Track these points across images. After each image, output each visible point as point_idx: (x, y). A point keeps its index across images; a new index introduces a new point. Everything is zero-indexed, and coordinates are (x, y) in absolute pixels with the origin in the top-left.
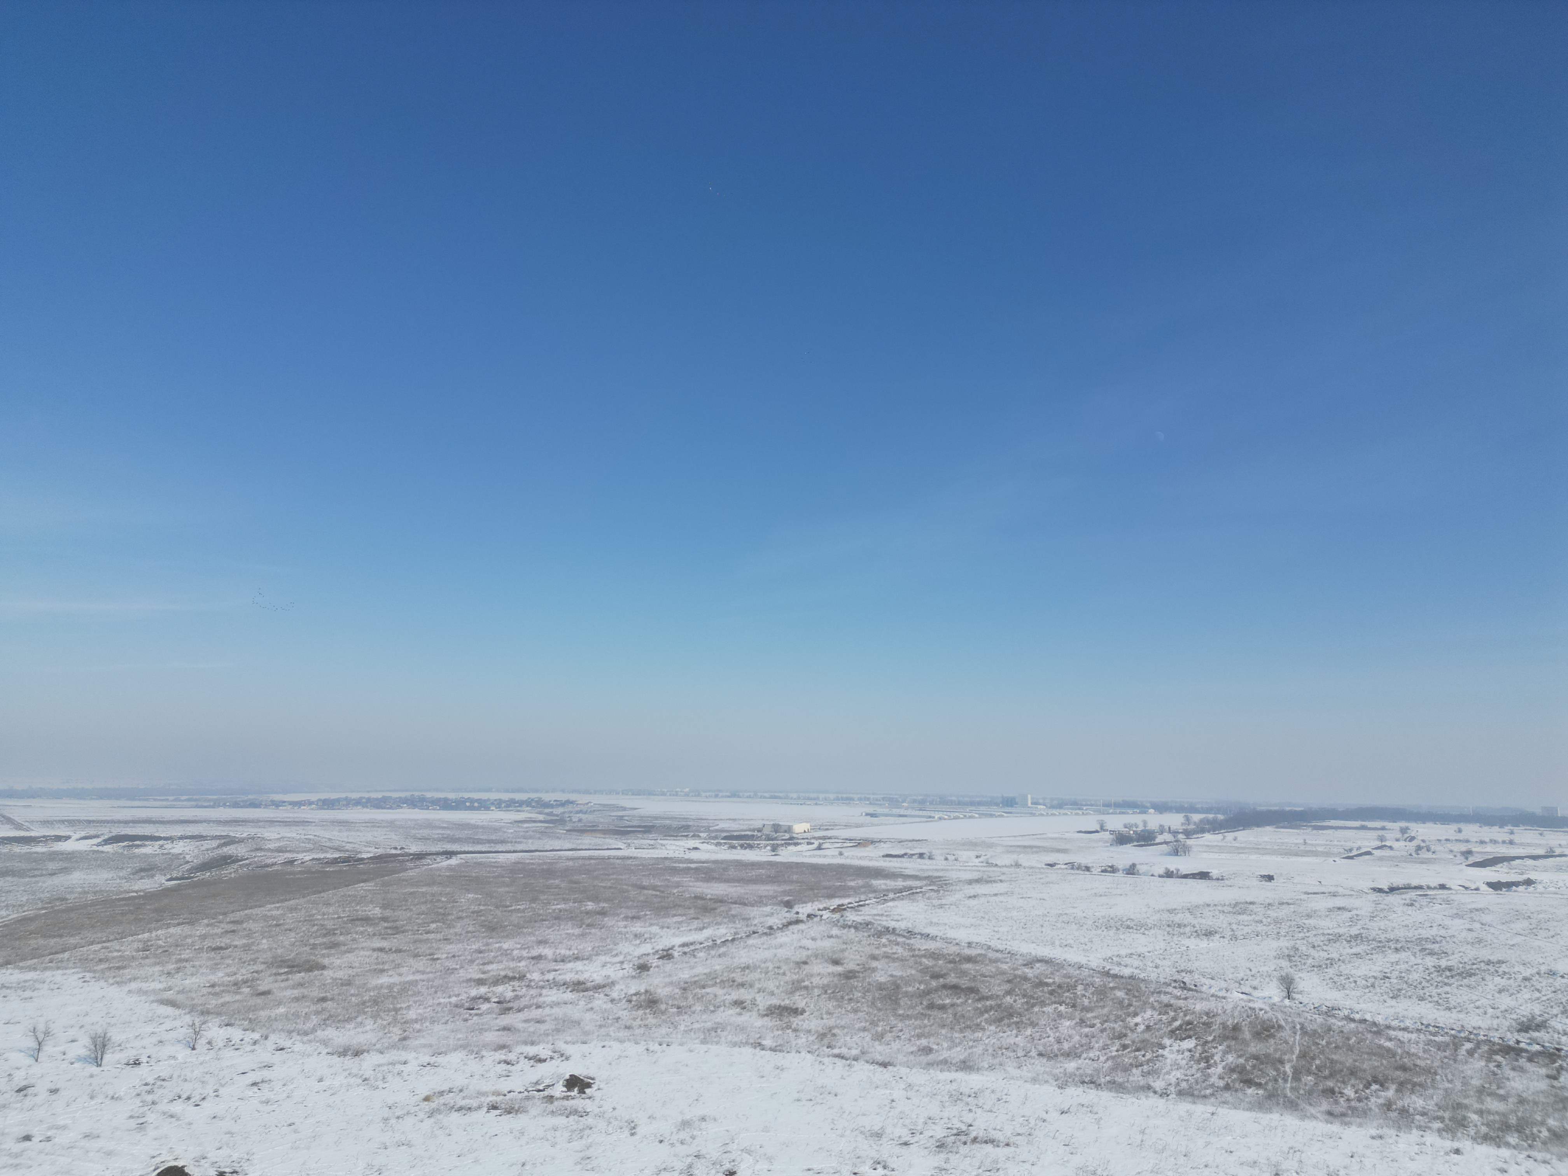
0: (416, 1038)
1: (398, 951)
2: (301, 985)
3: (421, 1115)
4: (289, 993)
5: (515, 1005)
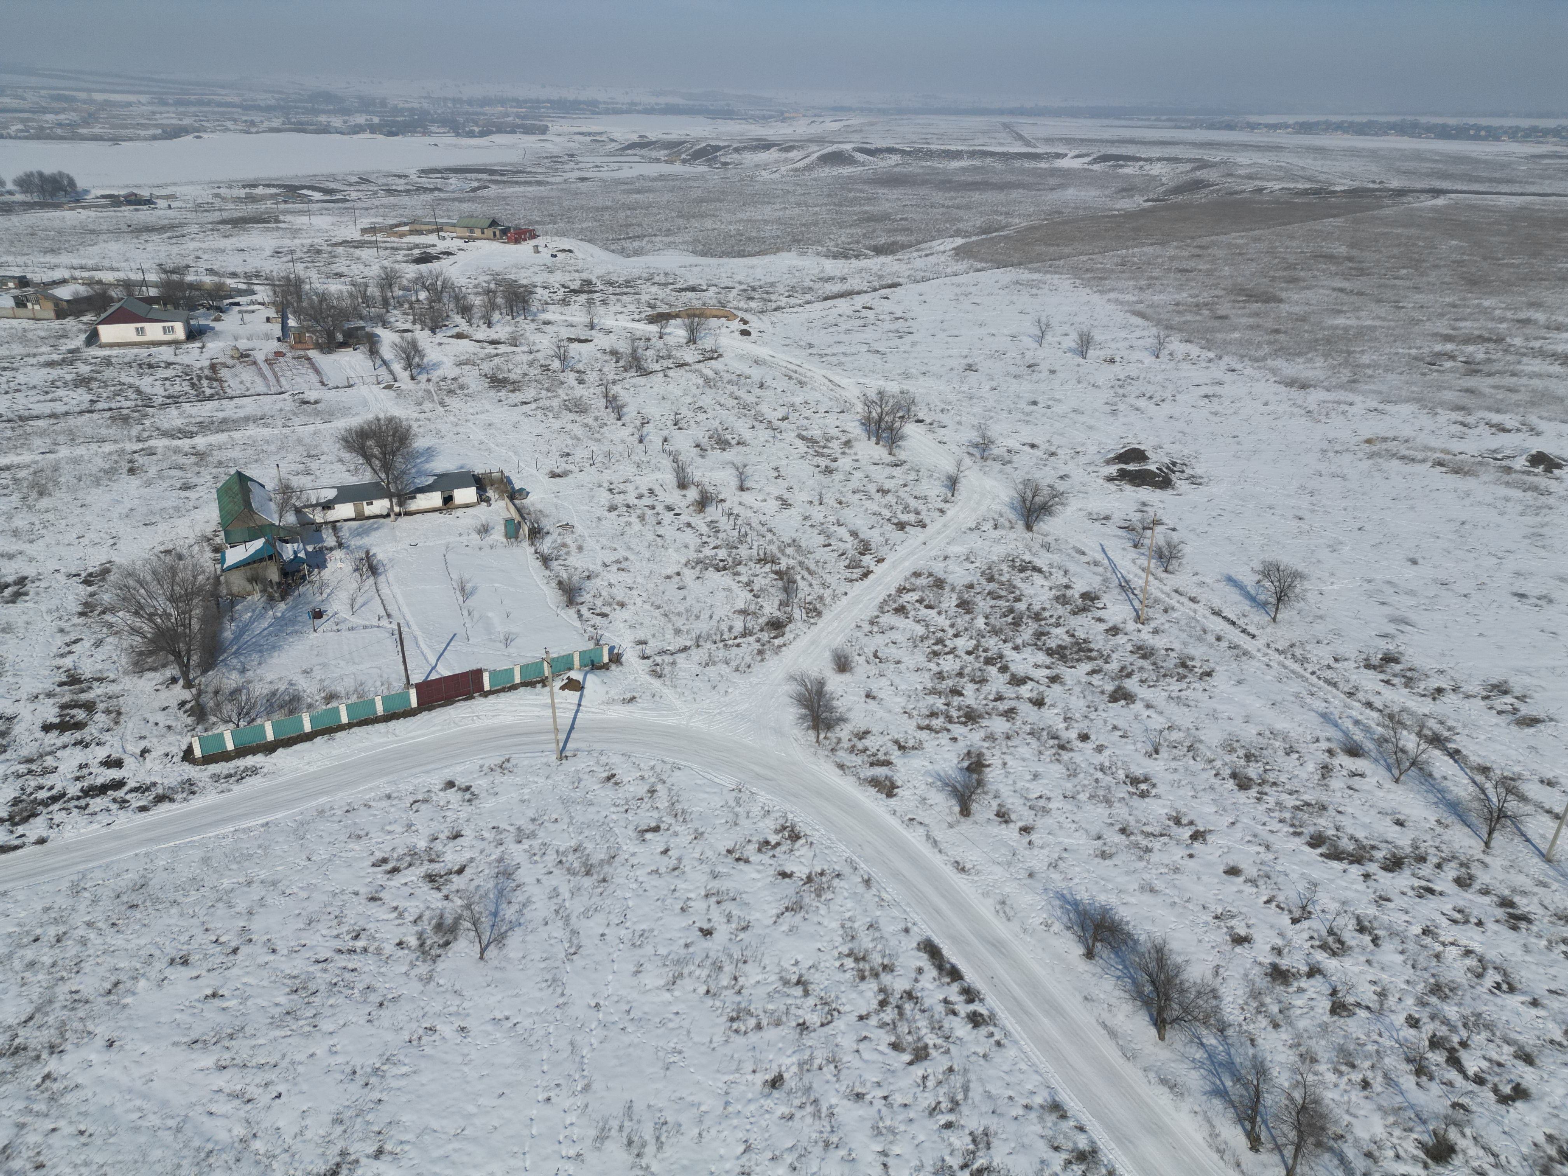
0: (1366, 383)
1: (1361, 294)
2: (1257, 314)
3: (1360, 455)
4: (1244, 320)
5: (1485, 368)
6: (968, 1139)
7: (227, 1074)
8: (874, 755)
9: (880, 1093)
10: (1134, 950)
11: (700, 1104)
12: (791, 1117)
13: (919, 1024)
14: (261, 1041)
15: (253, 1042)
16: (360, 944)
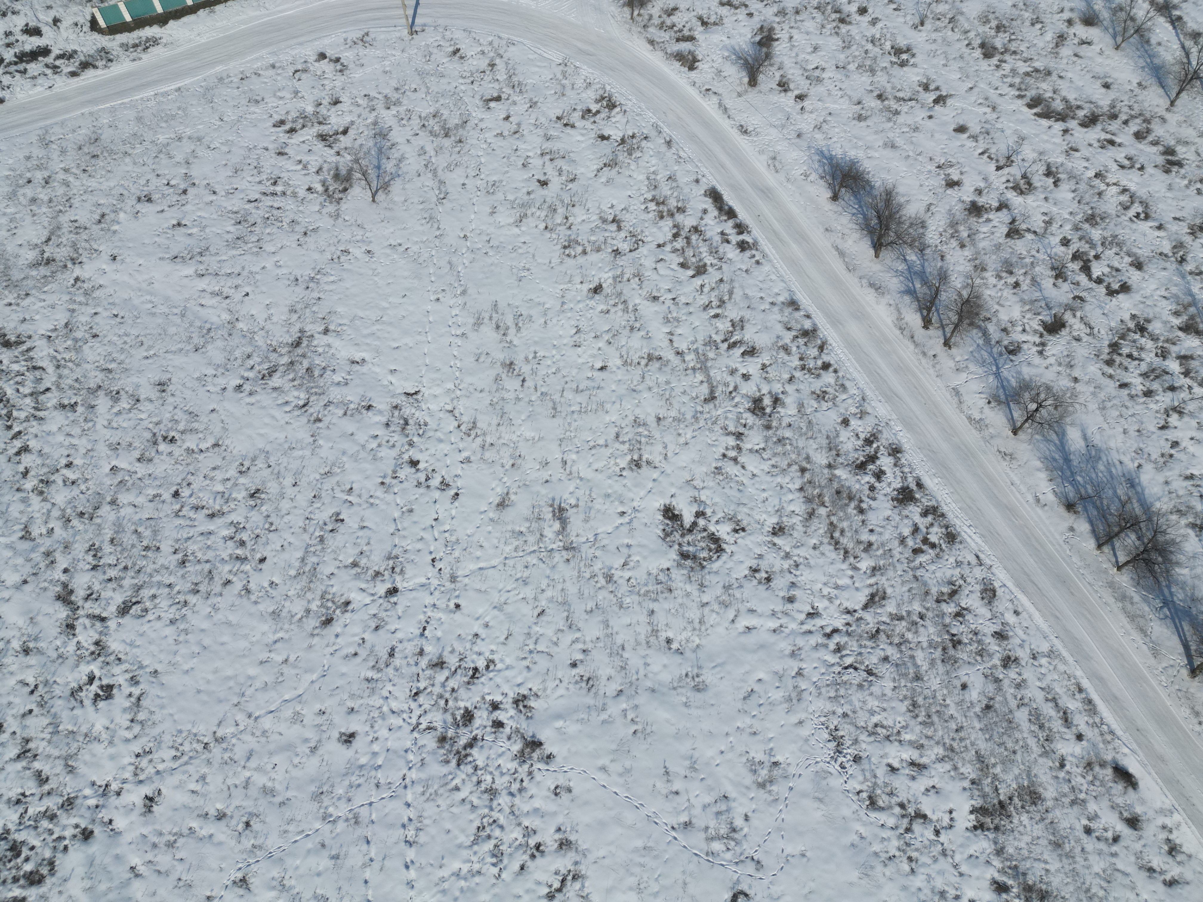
6: (729, 324)
7: (206, 280)
8: (680, 31)
9: (670, 296)
10: (869, 194)
11: (544, 304)
12: (608, 312)
13: (701, 250)
14: (224, 258)
15: (218, 258)
16: (279, 189)
